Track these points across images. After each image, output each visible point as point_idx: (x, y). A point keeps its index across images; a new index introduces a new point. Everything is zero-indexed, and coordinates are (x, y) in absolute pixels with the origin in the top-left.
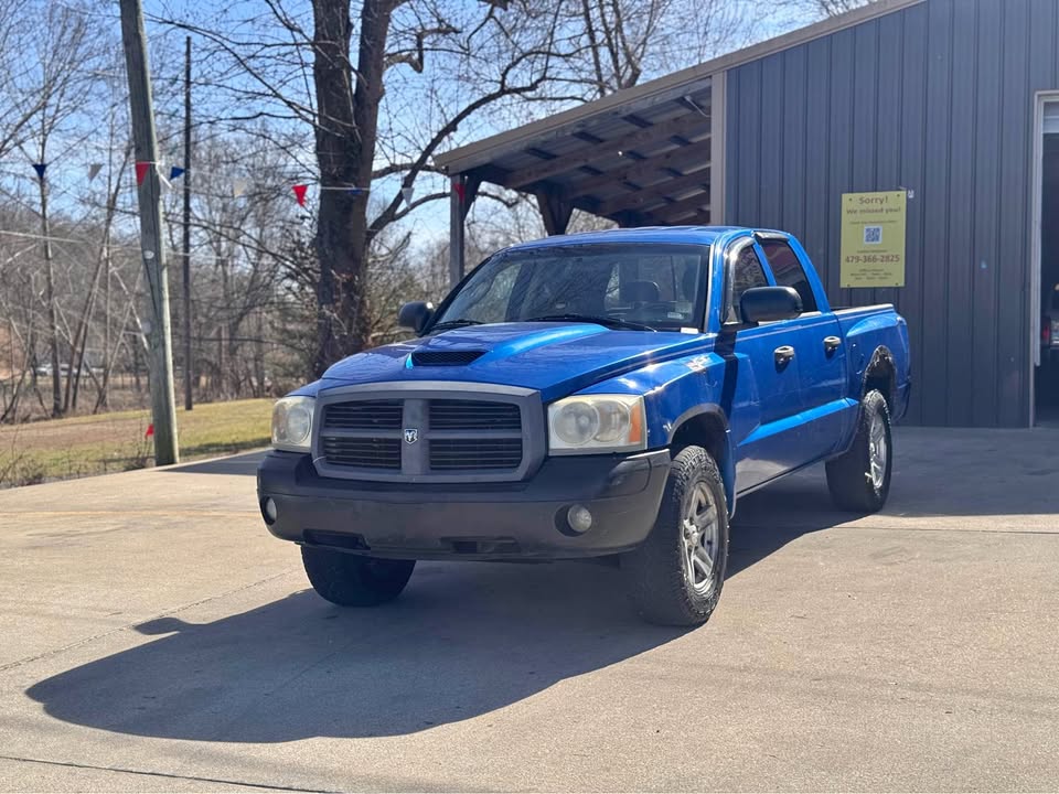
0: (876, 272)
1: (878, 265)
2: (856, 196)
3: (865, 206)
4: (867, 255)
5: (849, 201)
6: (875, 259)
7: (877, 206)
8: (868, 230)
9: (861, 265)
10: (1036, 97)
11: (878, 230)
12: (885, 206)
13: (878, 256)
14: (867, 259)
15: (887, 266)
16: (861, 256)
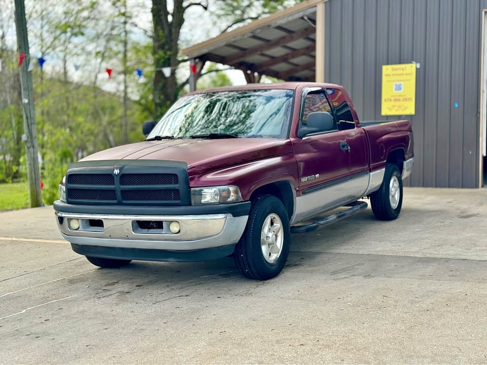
0: (400, 107)
1: (401, 103)
2: (390, 67)
3: (395, 72)
4: (396, 98)
5: (386, 70)
6: (399, 100)
7: (400, 72)
8: (396, 85)
9: (392, 103)
10: (483, 13)
11: (401, 85)
12: (405, 72)
13: (401, 98)
14: (396, 100)
15: (406, 104)
16: (392, 99)
